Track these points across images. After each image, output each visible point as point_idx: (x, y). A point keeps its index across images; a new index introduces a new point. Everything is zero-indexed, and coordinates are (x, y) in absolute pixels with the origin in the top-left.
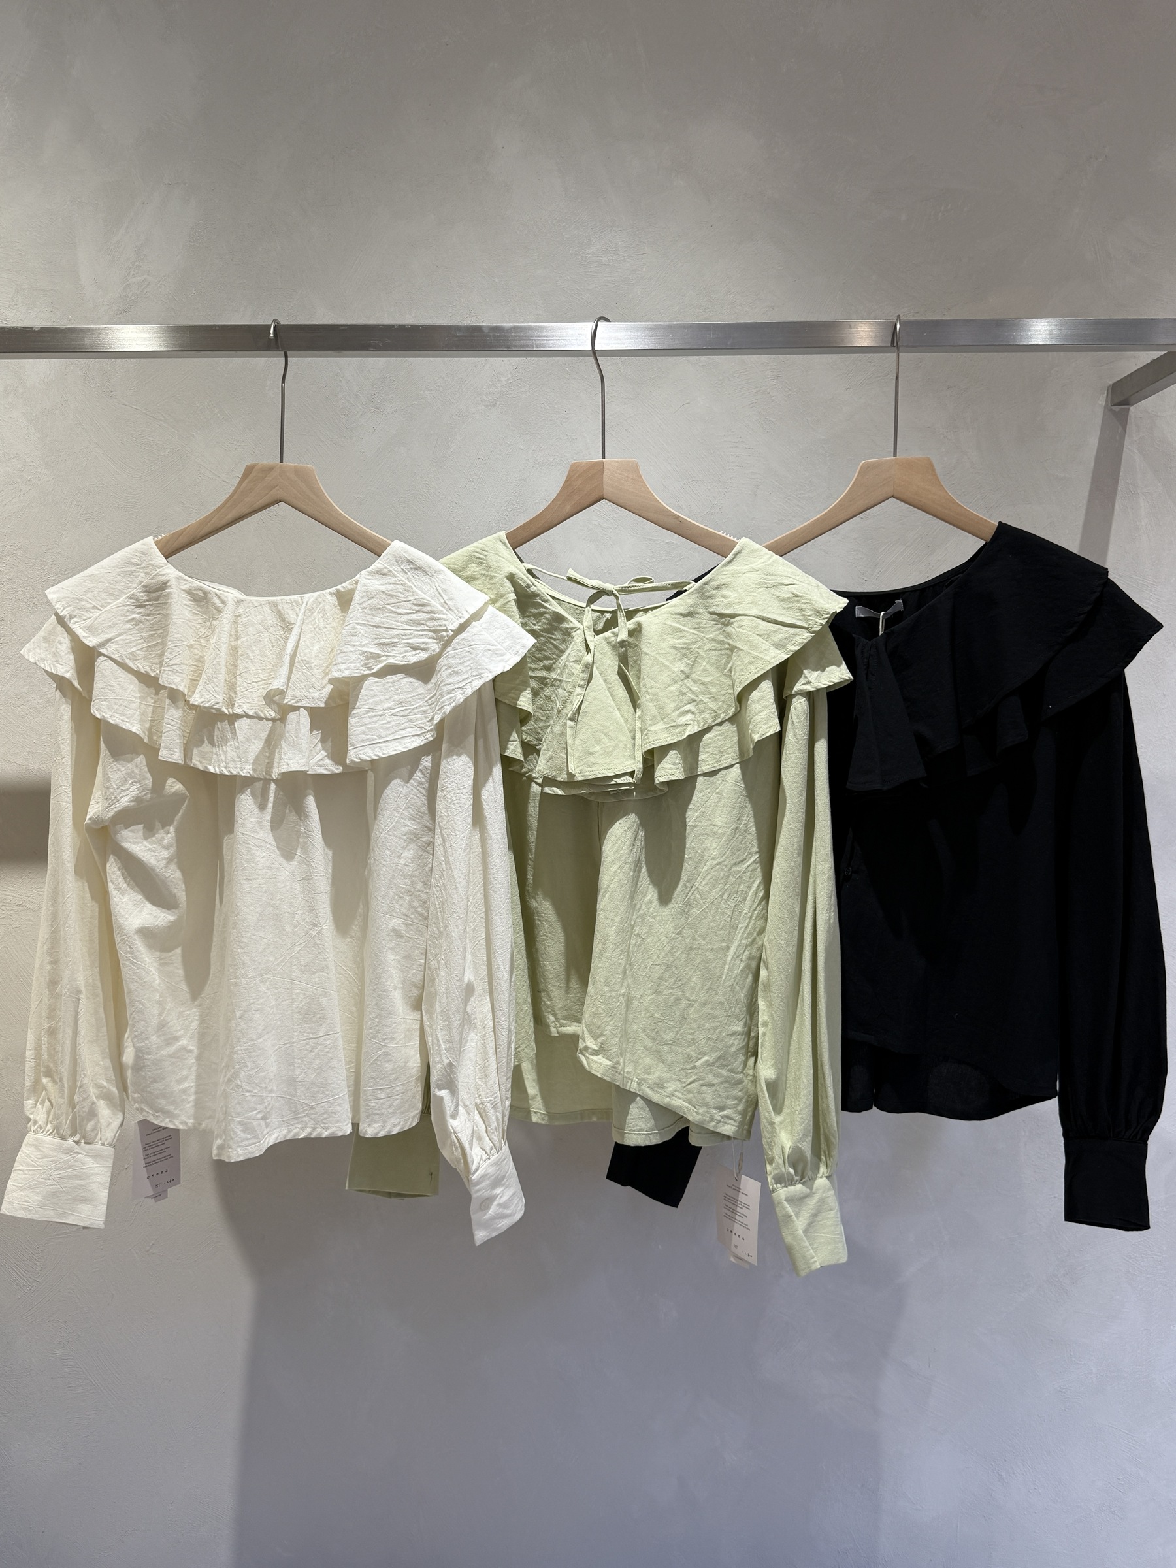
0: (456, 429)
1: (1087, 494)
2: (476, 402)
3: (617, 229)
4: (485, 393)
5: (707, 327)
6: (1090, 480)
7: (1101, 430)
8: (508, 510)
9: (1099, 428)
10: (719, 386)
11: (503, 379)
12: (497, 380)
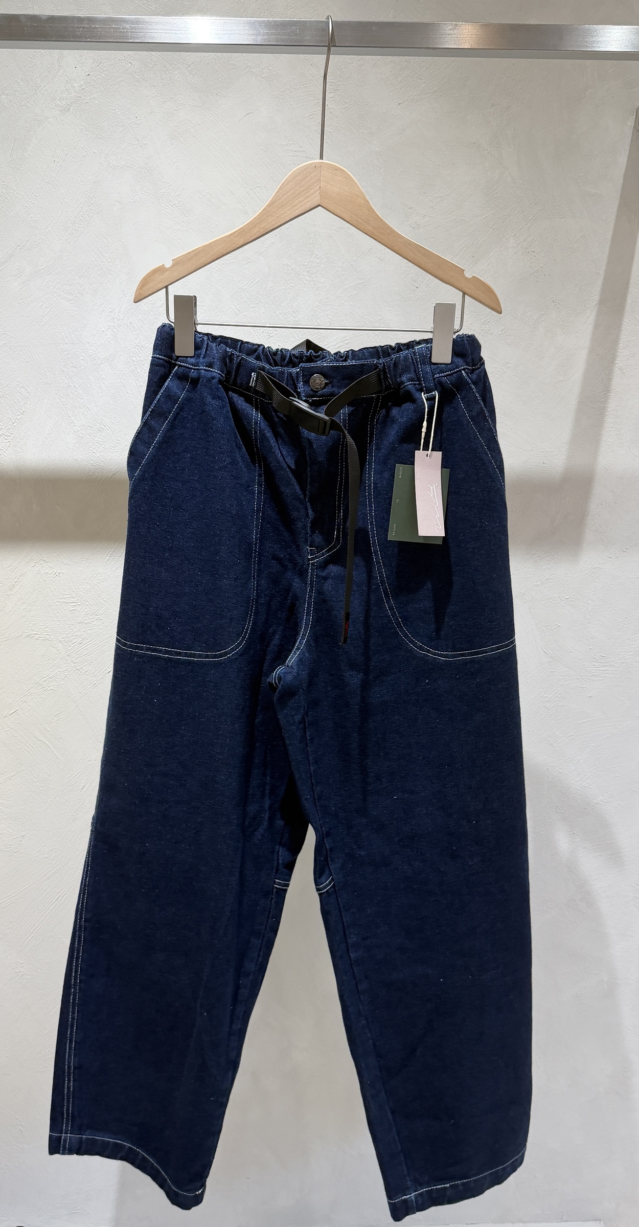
0: (32, 133)
1: (616, 209)
2: (51, 106)
4: (59, 98)
6: (619, 197)
7: (630, 149)
8: (84, 211)
9: (627, 148)
10: (281, 97)
11: (76, 85)
12: (70, 86)
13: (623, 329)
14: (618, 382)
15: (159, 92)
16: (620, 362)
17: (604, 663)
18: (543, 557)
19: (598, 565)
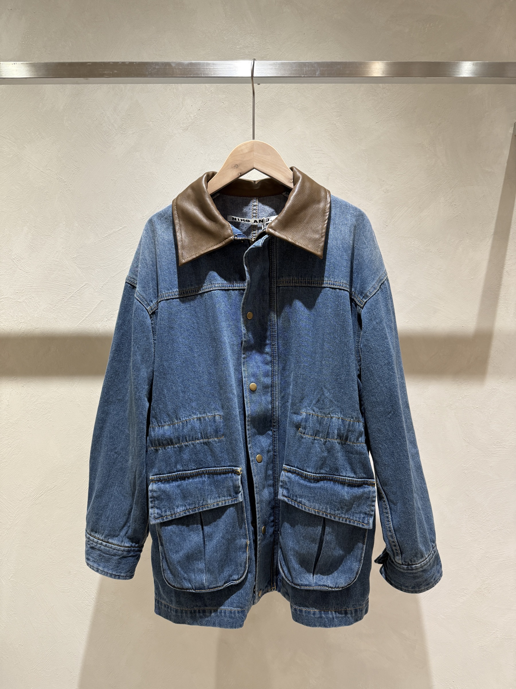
0: (166, 143)
2: (177, 128)
3: (254, 35)
4: (182, 123)
5: (304, 64)
6: (504, 173)
7: (511, 146)
9: (509, 145)
11: (192, 115)
12: (188, 116)
13: (508, 249)
14: (506, 279)
15: (239, 119)
16: (506, 268)
17: (500, 446)
18: (463, 382)
19: (495, 387)
